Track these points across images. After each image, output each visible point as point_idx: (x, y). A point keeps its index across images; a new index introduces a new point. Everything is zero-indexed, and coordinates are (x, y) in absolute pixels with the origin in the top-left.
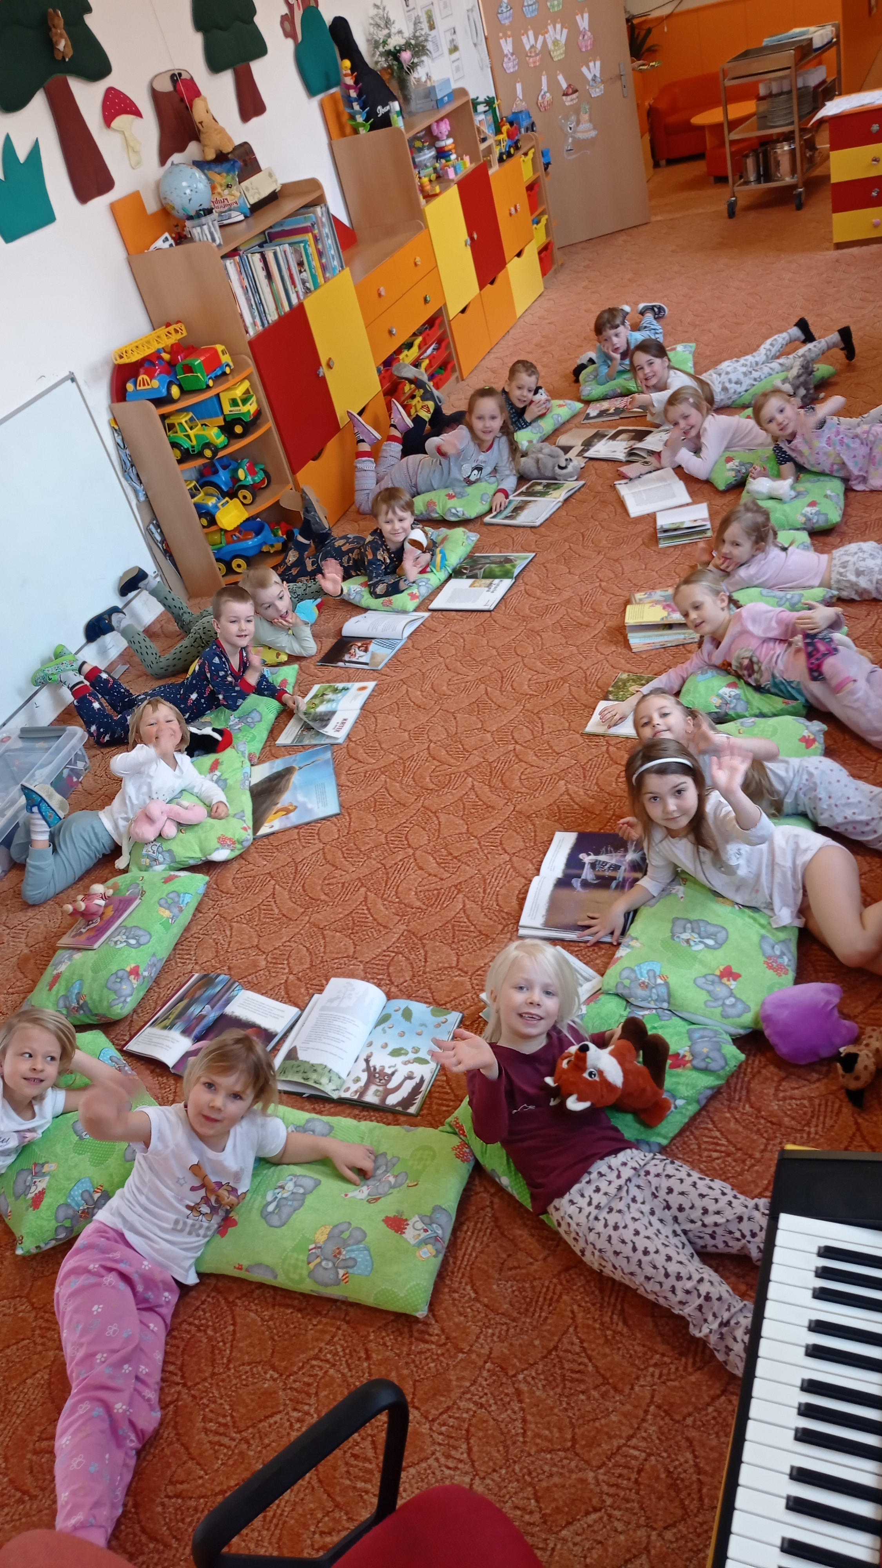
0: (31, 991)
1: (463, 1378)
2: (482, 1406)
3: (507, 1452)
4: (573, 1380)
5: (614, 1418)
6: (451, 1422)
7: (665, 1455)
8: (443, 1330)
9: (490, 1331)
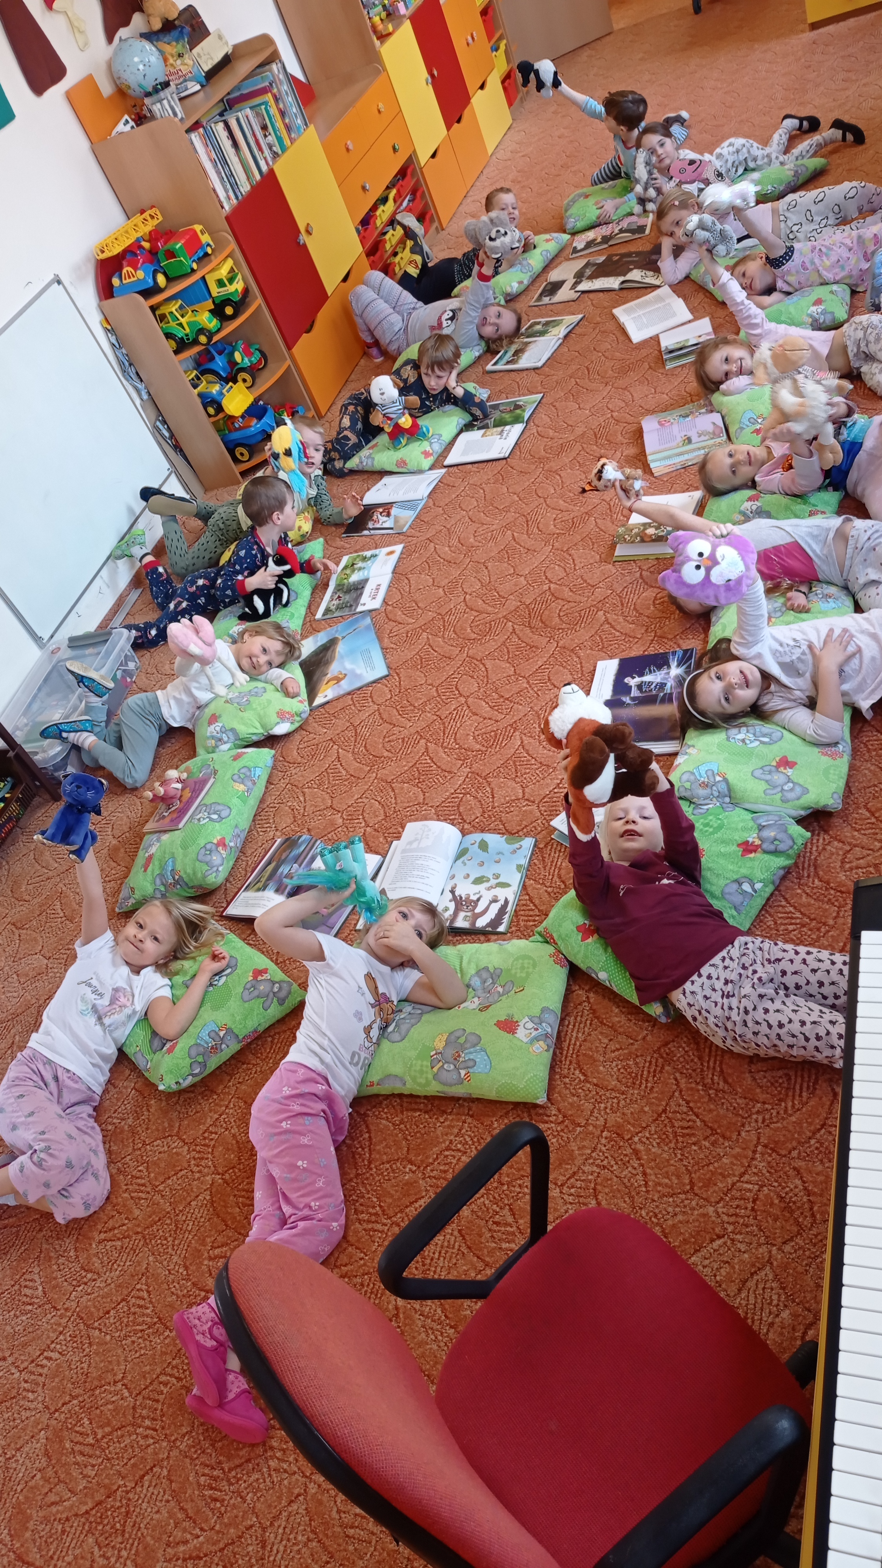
0: (126, 877)
1: (584, 1147)
2: (604, 1167)
3: (633, 1202)
4: (684, 1136)
5: (725, 1160)
6: (578, 1184)
7: (776, 1184)
8: (559, 1110)
9: (603, 1105)
